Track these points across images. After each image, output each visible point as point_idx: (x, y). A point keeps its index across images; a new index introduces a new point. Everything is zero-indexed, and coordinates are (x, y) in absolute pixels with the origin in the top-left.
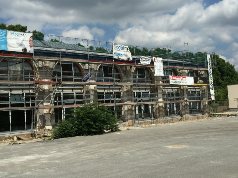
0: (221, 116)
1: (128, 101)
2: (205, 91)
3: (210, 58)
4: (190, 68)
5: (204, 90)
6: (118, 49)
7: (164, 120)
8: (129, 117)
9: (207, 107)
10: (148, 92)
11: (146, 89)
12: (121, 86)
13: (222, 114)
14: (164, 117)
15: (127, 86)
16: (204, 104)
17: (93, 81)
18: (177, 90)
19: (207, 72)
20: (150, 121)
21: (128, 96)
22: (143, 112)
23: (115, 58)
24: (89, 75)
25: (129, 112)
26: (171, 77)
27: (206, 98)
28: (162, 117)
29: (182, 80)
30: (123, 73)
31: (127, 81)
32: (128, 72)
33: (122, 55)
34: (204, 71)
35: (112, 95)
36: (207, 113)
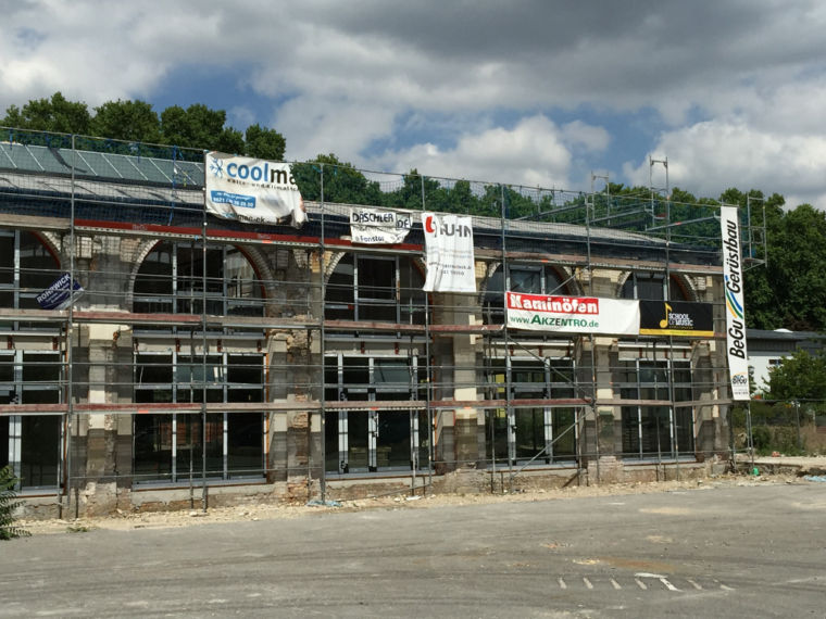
0: (772, 473)
1: (291, 397)
2: (714, 361)
3: (735, 219)
4: (636, 265)
5: (709, 357)
6: (238, 178)
7: (482, 480)
8: (293, 462)
9: (718, 430)
10: (408, 361)
11: (397, 347)
12: (266, 332)
13: (780, 465)
14: (479, 466)
15: (290, 332)
16: (706, 417)
17: (113, 309)
18: (564, 352)
19: (719, 278)
20: (408, 481)
21: (291, 375)
22: (372, 443)
23: (213, 211)
24: (69, 281)
25: (294, 442)
26: (515, 299)
27: (715, 392)
28: (472, 467)
29: (577, 312)
30: (275, 276)
31: (293, 311)
32: (298, 272)
33: (253, 200)
34: (709, 278)
35: (216, 370)
36: (716, 457)
